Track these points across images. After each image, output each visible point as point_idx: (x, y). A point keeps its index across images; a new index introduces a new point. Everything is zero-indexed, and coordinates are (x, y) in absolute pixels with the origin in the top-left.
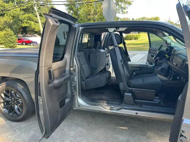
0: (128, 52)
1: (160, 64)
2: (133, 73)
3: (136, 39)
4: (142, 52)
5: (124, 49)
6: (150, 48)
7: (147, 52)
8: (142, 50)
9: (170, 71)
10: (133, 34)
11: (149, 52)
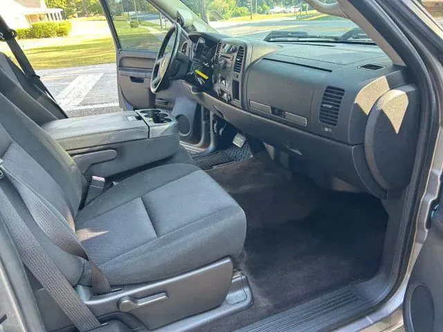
0: (37, 73)
1: (167, 103)
2: (90, 181)
3: (61, 33)
4: (91, 68)
5: (17, 64)
6: (118, 54)
7: (114, 67)
8: (87, 64)
9: (203, 123)
10: (49, 20)
11: (121, 66)
